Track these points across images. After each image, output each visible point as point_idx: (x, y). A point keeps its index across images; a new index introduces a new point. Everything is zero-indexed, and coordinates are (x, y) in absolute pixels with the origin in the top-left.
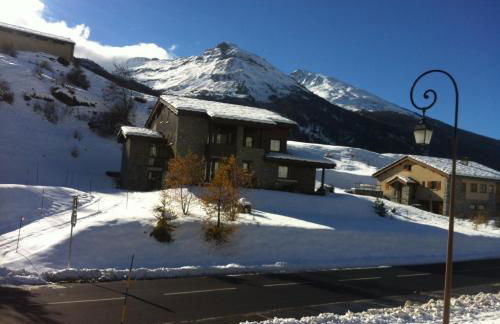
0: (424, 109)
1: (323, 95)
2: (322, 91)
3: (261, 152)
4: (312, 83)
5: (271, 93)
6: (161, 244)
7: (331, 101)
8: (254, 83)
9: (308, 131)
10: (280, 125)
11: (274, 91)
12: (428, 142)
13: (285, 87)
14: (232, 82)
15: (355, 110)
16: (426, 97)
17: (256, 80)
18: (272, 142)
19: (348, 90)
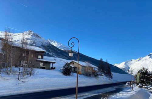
0: (71, 47)
1: (55, 46)
2: (55, 44)
4: (53, 42)
5: (42, 44)
7: (57, 47)
8: (37, 41)
9: (51, 54)
11: (43, 43)
12: (72, 56)
13: (46, 43)
14: (32, 40)
15: (62, 50)
16: (72, 44)
17: (38, 41)
18: (39, 56)
19: (61, 45)
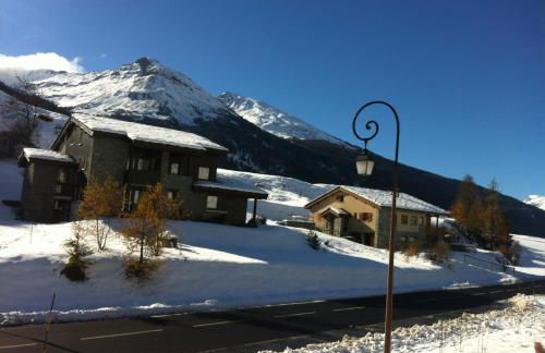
0: (366, 140)
1: (253, 120)
2: (252, 116)
3: (189, 180)
4: (242, 107)
5: (197, 116)
6: (75, 283)
7: (262, 127)
8: (177, 104)
9: (236, 158)
10: (210, 151)
11: (200, 113)
12: (369, 172)
13: (213, 110)
14: (153, 102)
15: (286, 137)
16: (368, 128)
17: (180, 101)
18: (200, 169)
19: (280, 116)
